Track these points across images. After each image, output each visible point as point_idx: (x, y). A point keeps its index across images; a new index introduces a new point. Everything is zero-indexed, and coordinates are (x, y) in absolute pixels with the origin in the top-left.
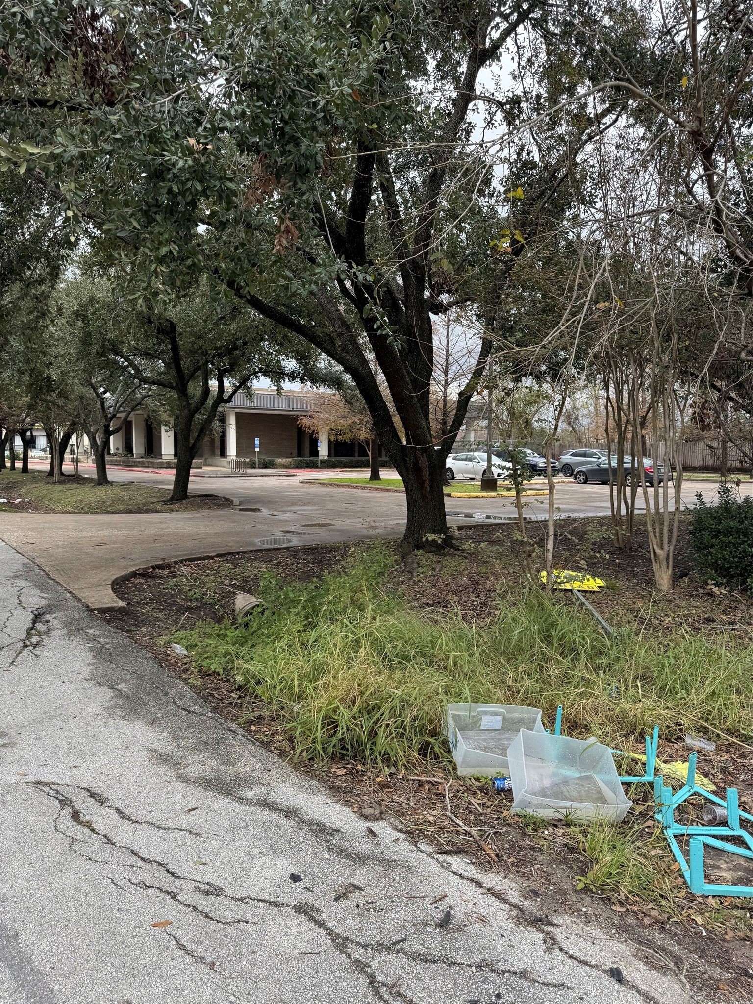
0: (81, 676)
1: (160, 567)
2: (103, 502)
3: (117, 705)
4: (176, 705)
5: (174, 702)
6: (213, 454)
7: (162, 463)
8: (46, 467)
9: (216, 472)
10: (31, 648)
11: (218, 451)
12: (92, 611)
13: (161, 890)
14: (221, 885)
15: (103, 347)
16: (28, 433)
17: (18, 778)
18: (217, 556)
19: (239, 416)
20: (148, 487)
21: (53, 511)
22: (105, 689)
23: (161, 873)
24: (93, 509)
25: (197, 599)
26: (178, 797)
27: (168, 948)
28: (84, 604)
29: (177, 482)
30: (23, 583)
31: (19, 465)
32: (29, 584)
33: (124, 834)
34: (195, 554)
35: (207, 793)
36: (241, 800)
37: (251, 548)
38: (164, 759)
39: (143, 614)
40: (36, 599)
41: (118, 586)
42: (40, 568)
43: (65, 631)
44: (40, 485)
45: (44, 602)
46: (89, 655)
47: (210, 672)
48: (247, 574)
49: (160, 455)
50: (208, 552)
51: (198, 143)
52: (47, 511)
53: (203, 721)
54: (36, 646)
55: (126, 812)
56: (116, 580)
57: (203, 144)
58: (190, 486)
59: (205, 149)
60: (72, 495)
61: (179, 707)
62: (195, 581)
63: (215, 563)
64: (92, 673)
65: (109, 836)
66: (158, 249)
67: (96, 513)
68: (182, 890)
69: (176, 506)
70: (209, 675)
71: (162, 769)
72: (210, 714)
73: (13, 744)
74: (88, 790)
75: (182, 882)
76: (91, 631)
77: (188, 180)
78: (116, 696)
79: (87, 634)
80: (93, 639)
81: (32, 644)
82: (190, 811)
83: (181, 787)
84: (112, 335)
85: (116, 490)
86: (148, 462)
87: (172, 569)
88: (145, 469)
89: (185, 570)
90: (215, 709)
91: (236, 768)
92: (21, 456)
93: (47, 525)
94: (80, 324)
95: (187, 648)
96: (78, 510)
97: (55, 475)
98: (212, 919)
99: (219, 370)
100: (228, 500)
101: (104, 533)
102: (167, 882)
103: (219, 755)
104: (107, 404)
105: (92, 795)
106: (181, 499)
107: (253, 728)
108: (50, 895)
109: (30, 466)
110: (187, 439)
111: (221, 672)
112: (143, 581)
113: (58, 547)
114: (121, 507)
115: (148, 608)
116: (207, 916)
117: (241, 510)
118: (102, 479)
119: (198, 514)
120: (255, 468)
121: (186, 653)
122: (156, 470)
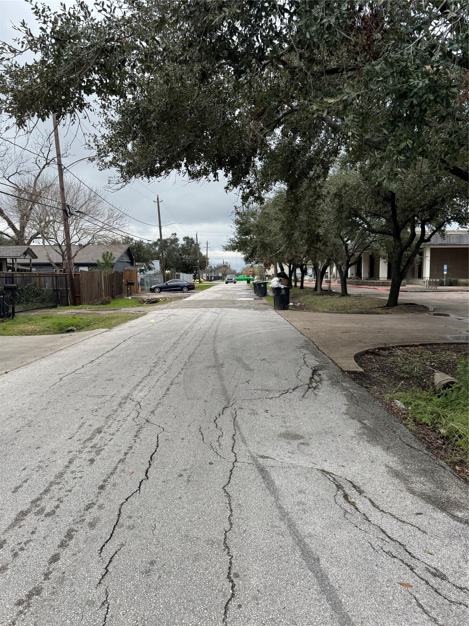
0: (341, 411)
1: (382, 349)
2: (345, 307)
3: (364, 434)
4: (402, 440)
5: (400, 438)
6: (413, 276)
7: (379, 283)
8: (313, 285)
9: (415, 288)
10: (312, 389)
11: (417, 274)
12: (344, 372)
13: (403, 562)
14: (445, 573)
15: (350, 213)
16: (304, 267)
17: (312, 465)
18: (421, 345)
19: (433, 251)
20: (371, 298)
21: (318, 311)
22: (356, 421)
23: (401, 550)
24: (339, 310)
25: (407, 372)
26: (408, 503)
27: (411, 603)
28: (339, 367)
29: (391, 295)
30: (305, 351)
31: (299, 284)
32: (308, 352)
33: (376, 517)
34: (406, 342)
35: (429, 505)
36: (454, 517)
37: (445, 342)
38: (397, 474)
39: (374, 378)
40: (313, 361)
41: (358, 358)
42: (314, 344)
43: (330, 382)
44: (310, 296)
45: (317, 363)
46: (345, 399)
47: (422, 423)
48: (442, 359)
49: (378, 278)
50: (414, 342)
51: (432, 67)
52: (315, 311)
53: (421, 456)
54: (315, 388)
55: (376, 502)
56: (357, 354)
57: (436, 67)
58: (399, 298)
59: (438, 70)
60: (327, 302)
61: (404, 442)
62: (406, 360)
63: (420, 350)
64: (347, 410)
65: (367, 515)
66: (399, 145)
67: (341, 313)
68: (417, 566)
69: (390, 310)
70: (421, 424)
71: (397, 481)
72: (426, 452)
73: (308, 444)
74: (351, 483)
75: (417, 561)
76: (344, 384)
77: (423, 95)
78: (363, 427)
79: (342, 386)
80: (345, 389)
81: (313, 387)
82: (417, 514)
83: (410, 496)
84: (354, 206)
85: (352, 299)
86: (371, 282)
87: (390, 351)
88: (369, 287)
89: (399, 352)
90: (428, 448)
91: (448, 493)
92: (300, 280)
93: (315, 319)
94: (337, 200)
95: (404, 404)
96: (330, 311)
97: (317, 290)
98: (440, 594)
99: (421, 220)
100: (425, 307)
101: (348, 325)
102: (407, 558)
103: (434, 481)
104: (349, 247)
105: (354, 486)
106: (393, 306)
107: (457, 468)
108: (336, 541)
109: (304, 285)
110: (398, 267)
111: (430, 424)
112: (372, 357)
113: (322, 332)
114: (356, 310)
115: (376, 374)
116: (436, 591)
117: (434, 315)
118: (344, 293)
119: (406, 316)
120: (443, 285)
121: (404, 407)
122: (376, 287)
